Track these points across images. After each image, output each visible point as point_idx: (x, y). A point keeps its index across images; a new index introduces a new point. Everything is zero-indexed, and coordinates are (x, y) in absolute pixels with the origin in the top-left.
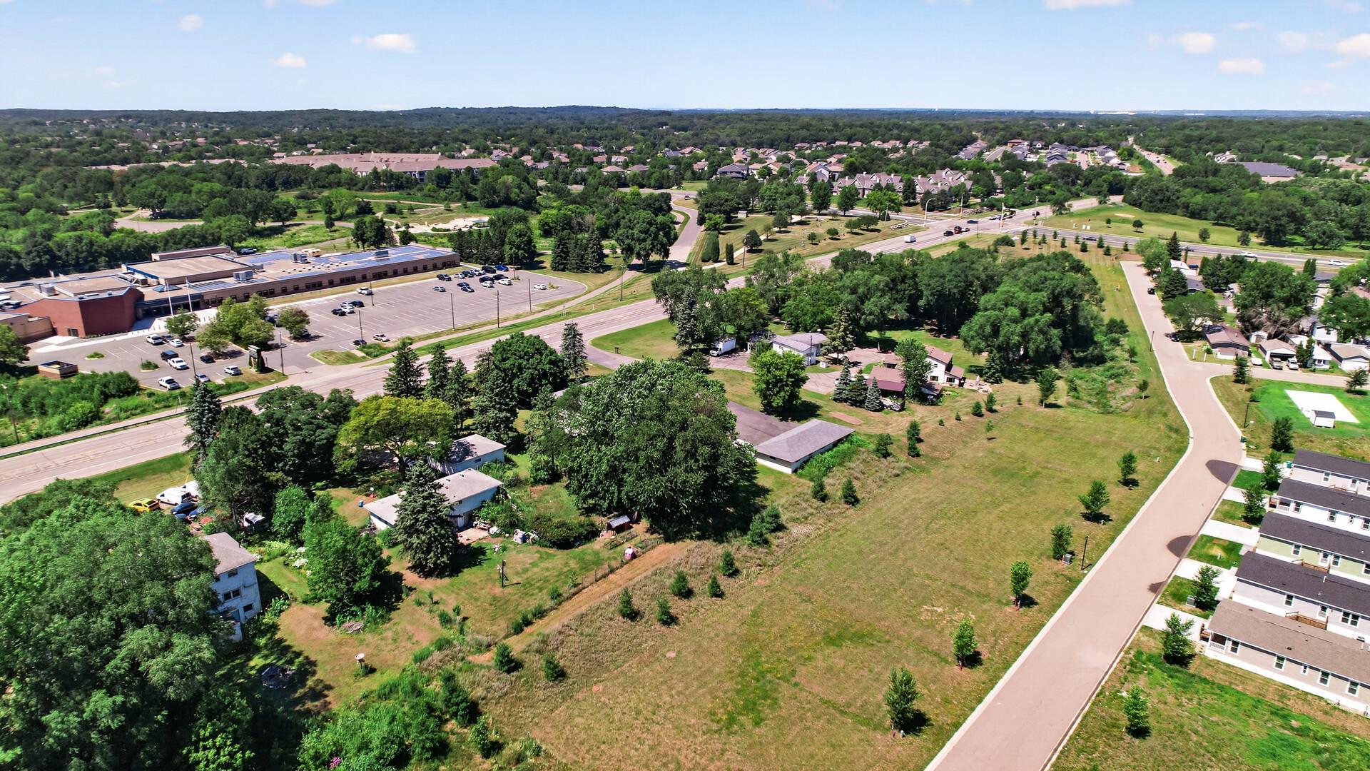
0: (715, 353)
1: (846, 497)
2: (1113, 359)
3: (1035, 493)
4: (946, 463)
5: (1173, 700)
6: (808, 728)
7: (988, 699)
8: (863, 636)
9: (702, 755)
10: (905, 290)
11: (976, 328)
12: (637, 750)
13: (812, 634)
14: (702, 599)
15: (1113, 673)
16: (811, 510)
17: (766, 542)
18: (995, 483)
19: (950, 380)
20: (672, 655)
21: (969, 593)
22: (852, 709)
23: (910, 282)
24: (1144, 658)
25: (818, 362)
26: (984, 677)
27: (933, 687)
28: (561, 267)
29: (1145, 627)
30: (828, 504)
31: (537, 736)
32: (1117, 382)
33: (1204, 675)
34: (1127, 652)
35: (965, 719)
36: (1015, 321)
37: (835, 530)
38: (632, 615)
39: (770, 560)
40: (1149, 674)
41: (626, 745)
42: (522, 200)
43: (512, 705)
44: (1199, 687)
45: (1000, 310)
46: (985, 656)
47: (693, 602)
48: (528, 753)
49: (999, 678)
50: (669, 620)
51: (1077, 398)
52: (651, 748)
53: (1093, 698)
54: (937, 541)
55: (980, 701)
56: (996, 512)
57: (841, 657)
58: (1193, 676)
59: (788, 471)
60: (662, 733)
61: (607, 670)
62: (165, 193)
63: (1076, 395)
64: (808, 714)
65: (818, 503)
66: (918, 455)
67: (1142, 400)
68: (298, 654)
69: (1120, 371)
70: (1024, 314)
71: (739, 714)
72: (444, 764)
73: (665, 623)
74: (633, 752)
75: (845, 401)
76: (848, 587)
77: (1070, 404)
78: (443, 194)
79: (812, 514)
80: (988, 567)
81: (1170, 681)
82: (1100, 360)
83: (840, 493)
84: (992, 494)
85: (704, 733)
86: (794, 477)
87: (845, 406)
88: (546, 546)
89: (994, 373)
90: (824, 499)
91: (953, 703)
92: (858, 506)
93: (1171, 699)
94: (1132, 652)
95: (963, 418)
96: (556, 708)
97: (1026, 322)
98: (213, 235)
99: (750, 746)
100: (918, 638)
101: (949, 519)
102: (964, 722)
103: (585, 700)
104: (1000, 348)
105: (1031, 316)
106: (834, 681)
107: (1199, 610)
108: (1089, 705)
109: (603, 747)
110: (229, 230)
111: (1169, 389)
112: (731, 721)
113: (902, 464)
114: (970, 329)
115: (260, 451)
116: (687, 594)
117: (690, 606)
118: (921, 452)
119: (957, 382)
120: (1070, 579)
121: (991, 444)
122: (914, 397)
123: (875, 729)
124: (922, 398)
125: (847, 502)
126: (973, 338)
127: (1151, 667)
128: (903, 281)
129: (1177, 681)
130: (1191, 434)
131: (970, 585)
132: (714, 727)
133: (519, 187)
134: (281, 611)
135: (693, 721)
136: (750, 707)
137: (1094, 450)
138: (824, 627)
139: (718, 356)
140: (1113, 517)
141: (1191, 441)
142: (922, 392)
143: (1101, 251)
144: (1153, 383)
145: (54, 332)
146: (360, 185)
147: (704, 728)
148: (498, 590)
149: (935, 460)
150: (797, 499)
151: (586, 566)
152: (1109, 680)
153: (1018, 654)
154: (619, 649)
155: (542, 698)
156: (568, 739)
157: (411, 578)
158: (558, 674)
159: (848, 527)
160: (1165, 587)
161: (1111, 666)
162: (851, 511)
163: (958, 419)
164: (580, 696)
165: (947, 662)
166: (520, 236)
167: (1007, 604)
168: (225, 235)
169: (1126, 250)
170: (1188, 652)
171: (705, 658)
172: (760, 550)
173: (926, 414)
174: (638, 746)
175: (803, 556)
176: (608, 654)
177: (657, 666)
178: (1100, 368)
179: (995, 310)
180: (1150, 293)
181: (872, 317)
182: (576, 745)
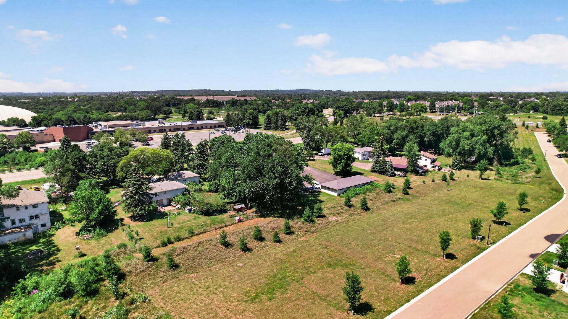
0: (320, 154)
1: (362, 206)
2: (523, 163)
3: (468, 211)
4: (423, 198)
5: (538, 313)
6: (298, 305)
7: (413, 301)
8: (349, 265)
9: (231, 311)
10: (417, 133)
11: (448, 142)
12: (197, 305)
13: (321, 262)
14: (269, 243)
15: (499, 294)
16: (342, 211)
17: (312, 221)
18: (446, 207)
19: (433, 167)
20: (241, 265)
21: (418, 250)
22: (329, 298)
23: (420, 129)
24: (520, 288)
25: (368, 159)
26: (415, 290)
27: (381, 292)
28: (268, 128)
29: (523, 273)
30: (352, 209)
31: (149, 293)
32: (524, 171)
33: (561, 301)
34: (510, 285)
35: (396, 310)
36: (467, 138)
37: (353, 220)
38: (227, 245)
39: (312, 229)
40: (522, 297)
41: (193, 302)
42: (264, 110)
43: (144, 277)
44: (558, 308)
45: (460, 134)
46: (418, 279)
47: (264, 243)
48: (139, 300)
49: (424, 290)
50: (246, 249)
51: (500, 177)
52: (206, 305)
53: (482, 306)
54: (407, 227)
55: (408, 301)
56: (444, 218)
57: (333, 273)
58: (553, 301)
59: (335, 194)
60: (215, 299)
61: (202, 267)
62: (127, 106)
63: (500, 175)
64: (301, 298)
65: (346, 208)
66: (408, 194)
67: (538, 179)
68: (55, 246)
69: (527, 167)
70: (473, 136)
71: (263, 294)
72: (92, 300)
73: (243, 250)
74: (195, 306)
75: (376, 172)
76: (349, 243)
77: (495, 179)
78: (233, 108)
79: (342, 212)
80: (431, 240)
81: (537, 302)
82: (516, 163)
83: (359, 205)
84: (444, 210)
85: (238, 301)
86: (338, 197)
87: (376, 174)
88: (199, 214)
89: (457, 165)
90: (350, 206)
91: (391, 301)
92: (369, 212)
93: (536, 312)
94: (513, 285)
95: (436, 181)
96: (166, 281)
97: (473, 139)
98: (135, 117)
99: (261, 310)
100: (380, 268)
101: (416, 219)
102: (394, 311)
103: (184, 280)
104: (460, 153)
105: (475, 137)
106: (324, 284)
107: (561, 268)
108: (478, 310)
109: (180, 302)
110: (142, 115)
111: (553, 174)
112: (257, 296)
113: (398, 196)
114: (445, 144)
115: (78, 163)
116: (261, 239)
117: (261, 245)
118: (410, 193)
119: (437, 168)
120: (479, 248)
121: (449, 192)
122: (412, 171)
123: (338, 309)
124: (416, 173)
125: (363, 209)
126: (446, 148)
127: (524, 293)
128: (417, 129)
129: (541, 303)
130: (565, 192)
131: (419, 247)
132: (245, 299)
133: (263, 105)
134: (59, 228)
135: (235, 295)
136: (271, 291)
137: (506, 196)
138: (329, 259)
139: (321, 155)
140: (512, 223)
141: (565, 195)
142: (417, 170)
143: (524, 128)
144: (544, 172)
145: (54, 141)
146: (201, 105)
147: (240, 299)
148: (165, 228)
149: (416, 197)
150: (335, 205)
151: (214, 223)
152: (494, 298)
153: (439, 280)
154: (213, 259)
155: (161, 275)
156: (165, 296)
157: (127, 221)
158: (175, 266)
159: (360, 220)
160: (539, 256)
161: (498, 291)
162: (364, 213)
163: (433, 181)
164: (182, 278)
165: (394, 280)
166: (251, 114)
167: (439, 256)
168: (140, 117)
169: (537, 127)
170: (550, 288)
171: (257, 267)
172: (308, 224)
173: (416, 179)
174: (199, 303)
175: (331, 230)
176: (207, 260)
177: (230, 269)
178: (516, 167)
179: (457, 133)
180: (548, 142)
181: (397, 140)
182: (168, 300)
